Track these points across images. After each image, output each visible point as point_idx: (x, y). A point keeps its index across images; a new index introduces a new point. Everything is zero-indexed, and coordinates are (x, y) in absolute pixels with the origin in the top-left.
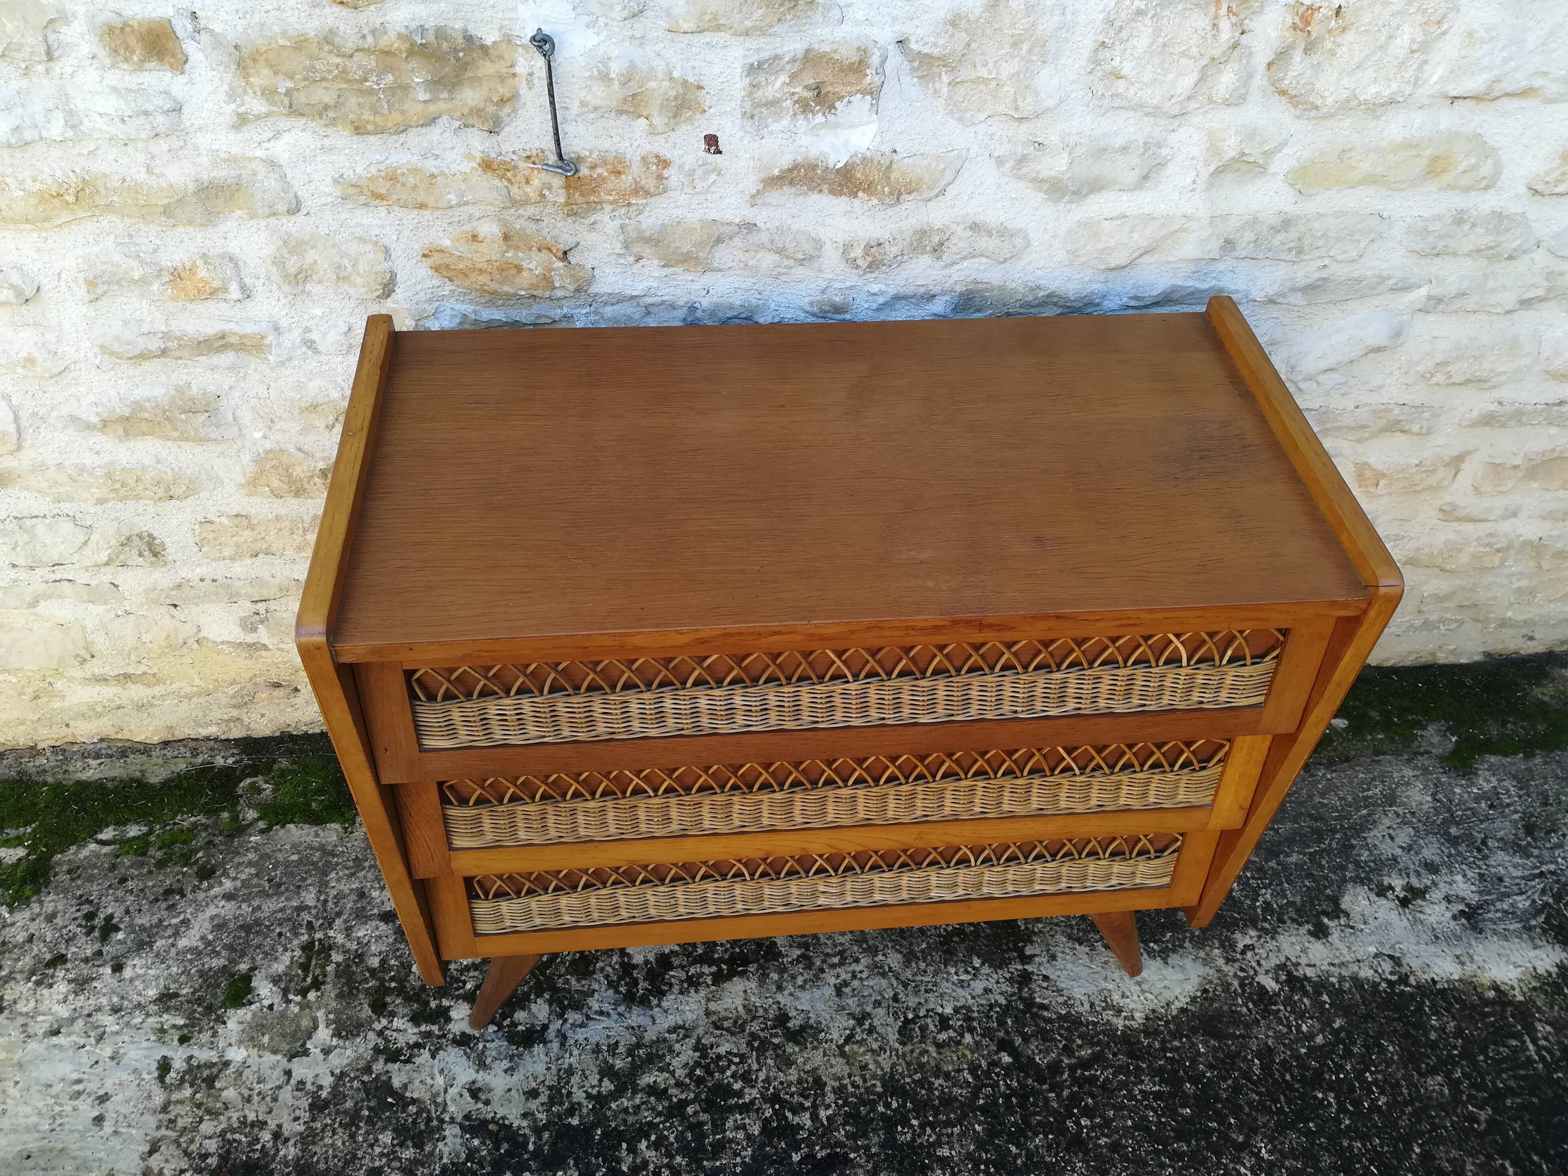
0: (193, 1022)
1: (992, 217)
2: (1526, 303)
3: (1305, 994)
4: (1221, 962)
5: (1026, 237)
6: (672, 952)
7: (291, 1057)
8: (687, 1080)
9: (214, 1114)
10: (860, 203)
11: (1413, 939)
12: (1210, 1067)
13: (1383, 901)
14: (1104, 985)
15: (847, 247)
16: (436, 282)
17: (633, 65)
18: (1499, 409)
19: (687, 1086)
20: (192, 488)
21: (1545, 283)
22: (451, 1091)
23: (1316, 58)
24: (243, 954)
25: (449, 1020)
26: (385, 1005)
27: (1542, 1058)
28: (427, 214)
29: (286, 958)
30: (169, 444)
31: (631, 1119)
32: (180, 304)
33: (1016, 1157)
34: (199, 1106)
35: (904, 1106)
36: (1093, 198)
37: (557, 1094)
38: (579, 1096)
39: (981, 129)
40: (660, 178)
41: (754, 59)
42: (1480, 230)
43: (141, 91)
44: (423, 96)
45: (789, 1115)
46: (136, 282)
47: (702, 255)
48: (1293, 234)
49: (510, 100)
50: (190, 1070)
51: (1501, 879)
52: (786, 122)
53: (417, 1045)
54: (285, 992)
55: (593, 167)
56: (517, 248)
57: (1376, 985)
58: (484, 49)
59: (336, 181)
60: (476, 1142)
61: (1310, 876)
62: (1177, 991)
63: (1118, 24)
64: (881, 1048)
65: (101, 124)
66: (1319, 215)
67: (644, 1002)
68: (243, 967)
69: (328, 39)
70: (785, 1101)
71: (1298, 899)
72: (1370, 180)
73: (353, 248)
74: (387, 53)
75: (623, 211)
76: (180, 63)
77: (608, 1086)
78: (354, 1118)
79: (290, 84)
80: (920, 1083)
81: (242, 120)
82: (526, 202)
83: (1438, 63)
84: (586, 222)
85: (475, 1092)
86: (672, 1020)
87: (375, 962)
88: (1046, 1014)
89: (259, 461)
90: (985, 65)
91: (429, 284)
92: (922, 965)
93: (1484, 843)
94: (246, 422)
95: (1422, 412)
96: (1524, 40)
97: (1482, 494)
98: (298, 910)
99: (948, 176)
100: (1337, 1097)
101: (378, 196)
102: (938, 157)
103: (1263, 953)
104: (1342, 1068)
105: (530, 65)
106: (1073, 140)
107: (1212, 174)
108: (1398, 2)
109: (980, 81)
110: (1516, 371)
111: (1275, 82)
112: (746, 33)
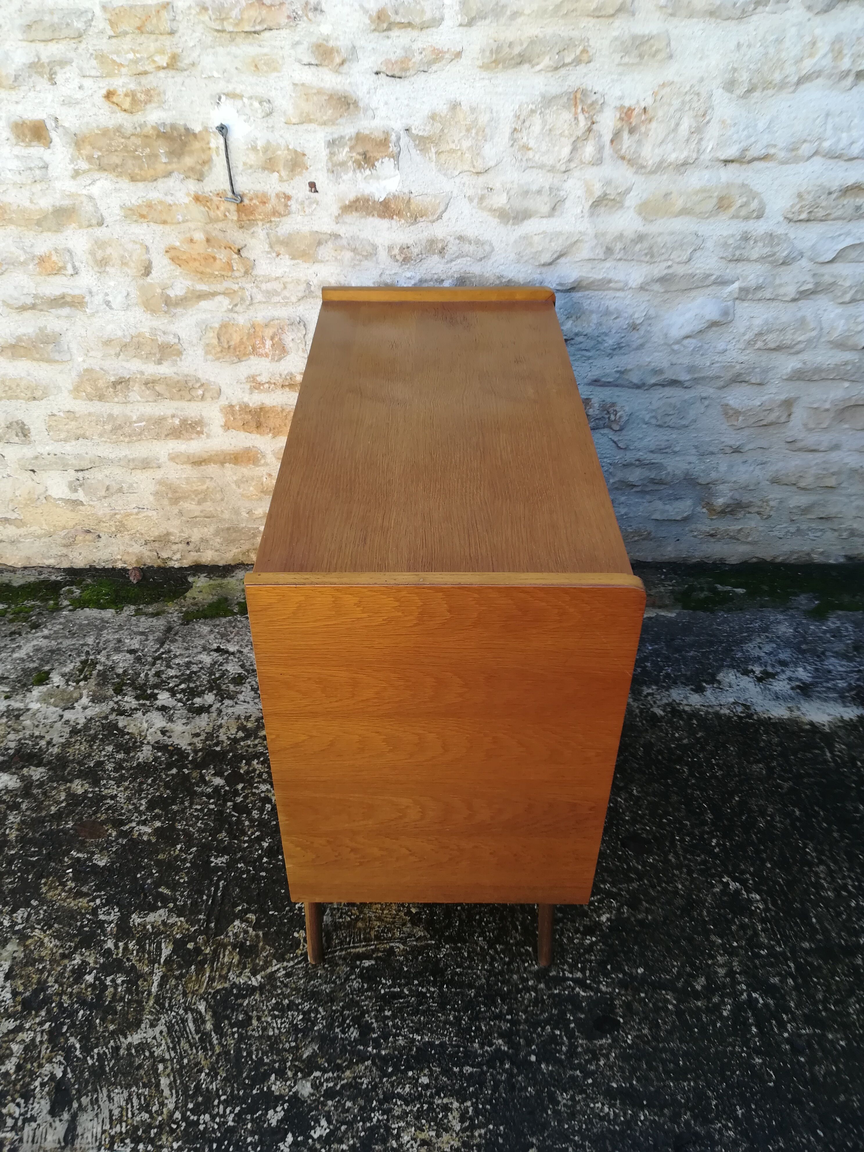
0: (14, 690)
1: (471, 233)
2: (803, 295)
3: (682, 719)
5: (491, 244)
7: (64, 709)
9: (17, 731)
10: (395, 223)
11: (761, 697)
13: (746, 677)
15: (390, 248)
16: (173, 267)
17: (268, 142)
18: (803, 366)
20: (45, 395)
21: (812, 281)
22: (150, 730)
23: (636, 137)
24: (48, 662)
25: (157, 699)
26: (122, 690)
27: (835, 761)
28: (167, 228)
29: (71, 666)
30: (35, 363)
31: (250, 750)
32: (42, 278)
34: (9, 727)
36: (526, 222)
37: (210, 736)
38: (223, 737)
39: (457, 180)
40: (286, 206)
41: (330, 138)
42: (760, 244)
43: (29, 157)
44: (164, 160)
46: (21, 264)
47: (311, 252)
48: (646, 244)
49: (207, 162)
50: (8, 711)
51: (830, 672)
52: (351, 174)
53: (136, 709)
54: (67, 681)
55: (251, 200)
56: (213, 247)
57: (729, 718)
58: (195, 135)
59: (121, 207)
60: (160, 754)
61: (700, 663)
63: (522, 118)
65: (9, 175)
66: (660, 234)
68: (47, 668)
69: (119, 130)
71: (689, 673)
72: (685, 212)
73: (130, 246)
74: (147, 137)
75: (268, 225)
76: (48, 143)
77: (241, 734)
78: (94, 738)
79: (100, 154)
81: (76, 174)
82: (217, 220)
83: (709, 140)
84: (250, 232)
85: (164, 732)
87: (120, 671)
89: (80, 376)
90: (453, 142)
91: (169, 268)
93: (823, 653)
94: (74, 351)
95: (754, 368)
96: (756, 125)
97: (810, 430)
98: (83, 645)
99: (442, 208)
100: (689, 770)
101: (143, 216)
102: (435, 196)
103: (658, 697)
104: (697, 756)
105: (217, 142)
106: (508, 186)
107: (591, 206)
108: (676, 103)
109: (452, 151)
110: (809, 341)
111: (617, 151)
112: (325, 123)
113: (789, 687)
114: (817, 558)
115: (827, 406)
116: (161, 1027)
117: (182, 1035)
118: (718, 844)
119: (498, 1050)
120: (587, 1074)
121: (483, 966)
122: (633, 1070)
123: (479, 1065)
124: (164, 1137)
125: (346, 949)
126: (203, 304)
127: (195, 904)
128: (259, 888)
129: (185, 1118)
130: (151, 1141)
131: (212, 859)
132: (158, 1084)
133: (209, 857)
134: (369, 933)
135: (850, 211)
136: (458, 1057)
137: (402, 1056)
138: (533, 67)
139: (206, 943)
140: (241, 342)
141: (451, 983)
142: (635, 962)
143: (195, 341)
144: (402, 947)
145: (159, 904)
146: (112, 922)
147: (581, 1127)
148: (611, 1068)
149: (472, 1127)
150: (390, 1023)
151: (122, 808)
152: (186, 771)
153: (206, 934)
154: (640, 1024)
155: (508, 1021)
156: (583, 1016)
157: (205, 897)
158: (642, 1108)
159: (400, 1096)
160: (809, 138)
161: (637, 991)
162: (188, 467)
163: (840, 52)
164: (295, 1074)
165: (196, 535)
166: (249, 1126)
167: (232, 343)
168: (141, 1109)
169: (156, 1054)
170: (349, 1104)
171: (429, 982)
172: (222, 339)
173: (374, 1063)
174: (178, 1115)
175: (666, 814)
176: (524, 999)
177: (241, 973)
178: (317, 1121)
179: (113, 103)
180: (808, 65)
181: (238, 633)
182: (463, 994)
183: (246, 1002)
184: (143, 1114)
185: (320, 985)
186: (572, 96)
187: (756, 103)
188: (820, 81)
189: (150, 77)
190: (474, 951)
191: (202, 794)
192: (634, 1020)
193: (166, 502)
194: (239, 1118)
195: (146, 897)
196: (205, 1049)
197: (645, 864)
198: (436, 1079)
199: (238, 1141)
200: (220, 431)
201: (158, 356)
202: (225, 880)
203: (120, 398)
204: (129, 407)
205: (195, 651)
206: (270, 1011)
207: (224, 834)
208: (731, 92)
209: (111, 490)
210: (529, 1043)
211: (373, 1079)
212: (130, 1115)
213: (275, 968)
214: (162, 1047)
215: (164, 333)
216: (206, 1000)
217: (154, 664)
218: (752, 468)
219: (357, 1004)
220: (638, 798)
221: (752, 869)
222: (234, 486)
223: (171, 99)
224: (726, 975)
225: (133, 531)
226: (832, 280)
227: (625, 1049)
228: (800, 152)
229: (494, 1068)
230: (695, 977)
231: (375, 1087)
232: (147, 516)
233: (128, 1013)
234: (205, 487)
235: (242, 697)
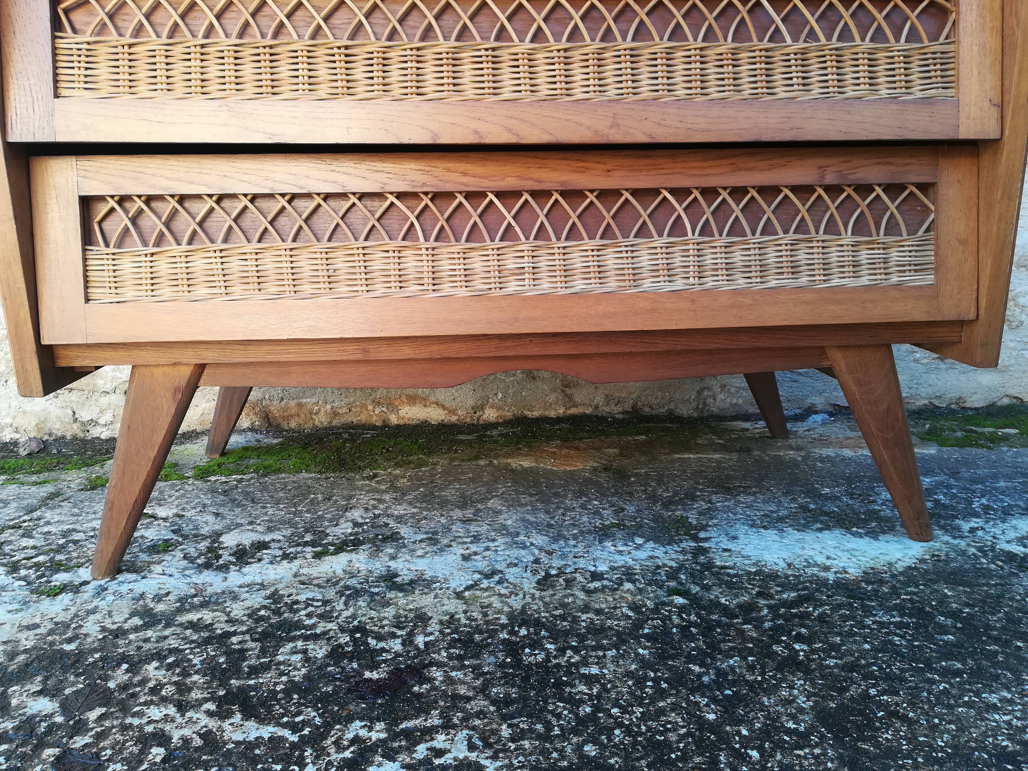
4: (946, 538)
6: (273, 540)
8: (245, 618)
12: (968, 605)
14: (800, 552)
19: (242, 623)
33: (700, 676)
35: (536, 634)
45: (372, 642)
62: (899, 556)
64: (511, 593)
67: (223, 568)
70: (372, 631)
80: (563, 618)
86: (248, 579)
88: (730, 571)
92: (572, 542)
235: (158, 569)
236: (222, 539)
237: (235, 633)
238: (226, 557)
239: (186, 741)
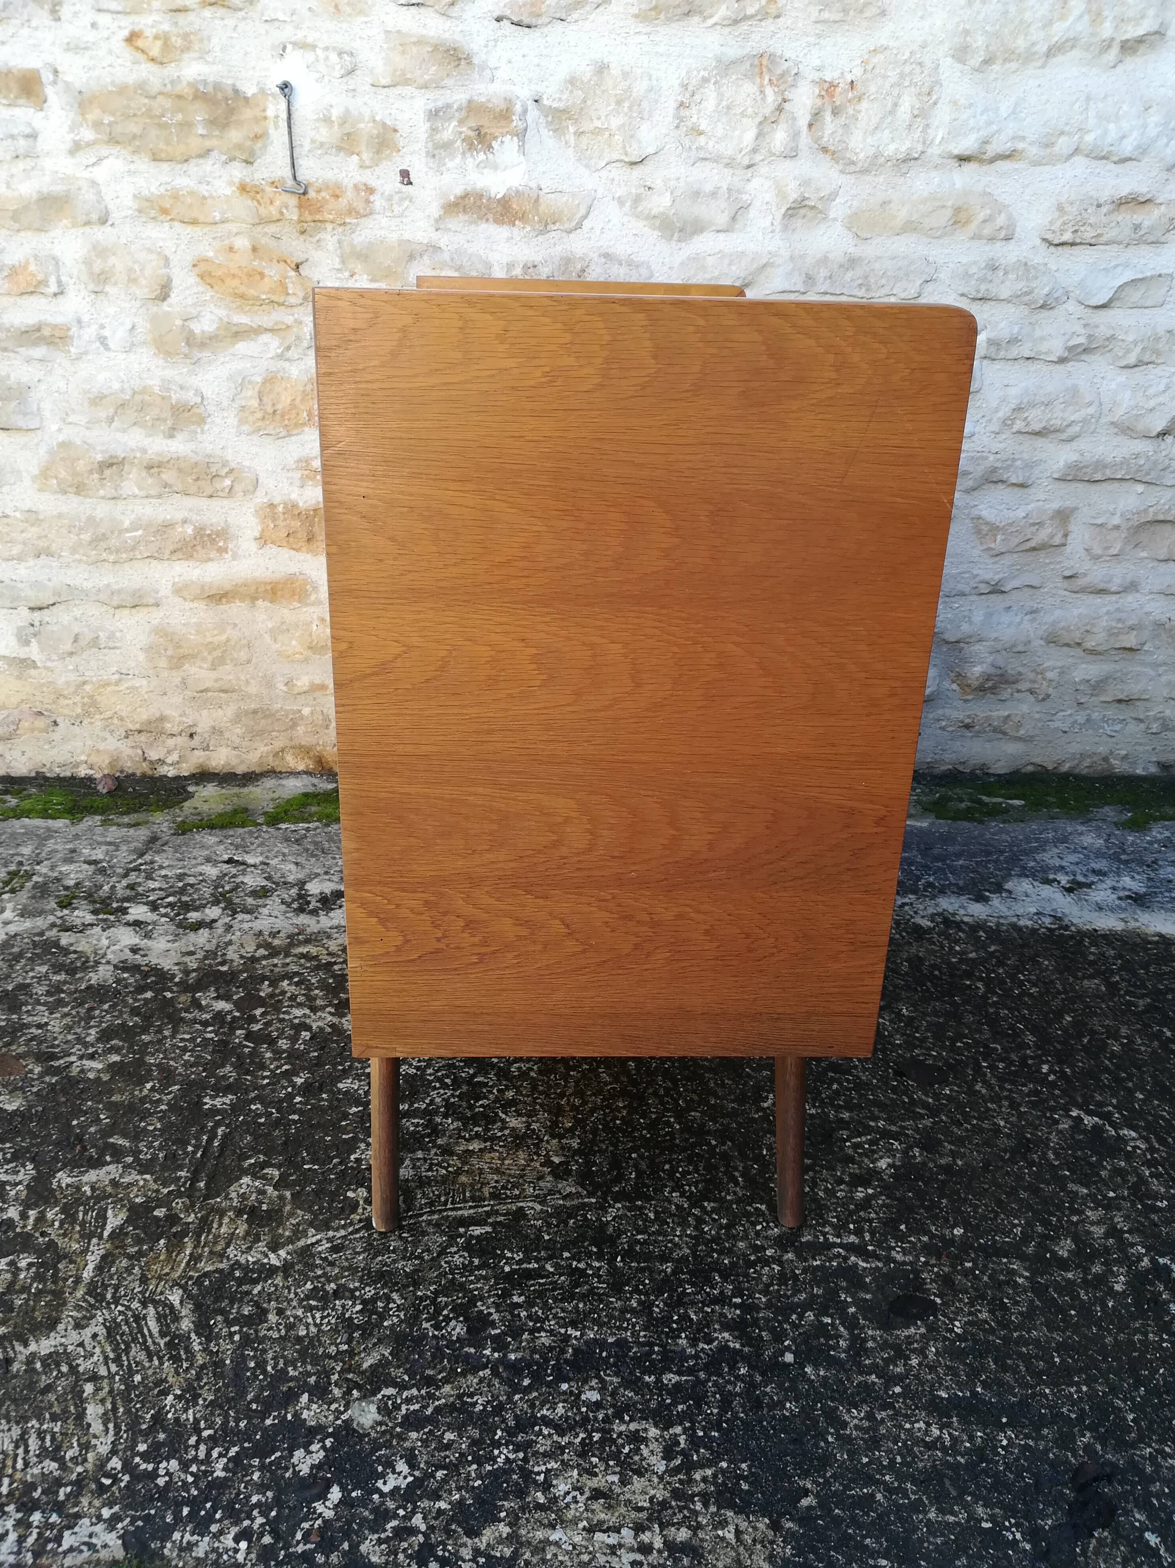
1: (621, 249)
2: (1074, 353)
5: (649, 267)
10: (517, 231)
11: (1075, 908)
13: (1048, 887)
15: (510, 267)
16: (201, 289)
17: (347, 111)
18: (1080, 458)
21: (1083, 331)
22: (113, 948)
23: (842, 120)
25: (126, 913)
26: (70, 904)
28: (198, 231)
31: (277, 970)
32: (11, 300)
36: (696, 238)
38: (232, 956)
39: (604, 173)
40: (368, 202)
41: (431, 106)
42: (1012, 276)
43: (11, 121)
44: (201, 131)
47: (399, 270)
48: (860, 268)
49: (261, 137)
52: (458, 160)
53: (92, 925)
55: (319, 191)
56: (261, 259)
58: (246, 99)
59: (135, 196)
60: (126, 975)
61: (975, 872)
63: (690, 88)
66: (878, 258)
67: (314, 912)
69: (141, 87)
71: (961, 882)
72: (910, 227)
73: (142, 256)
74: (180, 97)
75: (341, 229)
76: (41, 102)
77: (262, 952)
78: (17, 957)
79: (112, 119)
81: (76, 148)
82: (269, 221)
83: (938, 127)
84: (314, 240)
85: (134, 950)
86: (335, 922)
89: (51, 453)
90: (599, 118)
91: (195, 290)
93: (1155, 862)
94: (47, 414)
95: (1014, 460)
96: (998, 109)
97: (1096, 558)
98: (13, 855)
99: (582, 211)
100: (987, 985)
101: (164, 211)
102: (574, 195)
103: (921, 907)
104: (994, 971)
105: (276, 108)
106: (673, 184)
107: (784, 215)
108: (893, 76)
109: (597, 131)
110: (1085, 421)
111: (817, 140)
112: (425, 86)
113: (1114, 896)
114: (1119, 767)
115: (1116, 520)
116: (96, 1327)
117: (135, 1340)
118: (1051, 1071)
119: (724, 1348)
120: (890, 1380)
121: (683, 1231)
122: (974, 1373)
123: (691, 1371)
124: (85, 1501)
125: (440, 1211)
126: (242, 347)
127: (172, 1157)
128: (287, 1136)
129: (128, 1467)
130: (59, 1508)
131: (207, 1100)
132: (81, 1415)
133: (200, 1097)
134: (480, 1190)
135: (1126, 233)
136: (652, 1362)
137: (547, 1360)
138: (705, 19)
139: (187, 1209)
140: (293, 406)
141: (629, 1254)
142: (947, 1220)
143: (225, 403)
144: (538, 1207)
145: (108, 1158)
146: (20, 1183)
147: (892, 1461)
148: (932, 1368)
149: (688, 1467)
150: (524, 1314)
151: (55, 1039)
152: (169, 995)
153: (189, 1197)
154: (971, 1304)
155: (736, 1306)
156: (868, 1297)
157: (190, 1149)
158: (1002, 1428)
159: (546, 1422)
160: (1067, 129)
161: (958, 1259)
162: (201, 605)
163: (1099, 14)
164: (349, 1392)
165: (204, 720)
166: (256, 1476)
167: (279, 406)
168: (44, 1454)
169: (81, 1369)
170: (449, 1436)
171: (589, 1255)
172: (265, 399)
173: (495, 1373)
174: (115, 1463)
175: (960, 1036)
176: (761, 1275)
177: (250, 1248)
178: (390, 1465)
179: (137, 48)
180: (1058, 31)
181: (262, 844)
182: (651, 1272)
183: (259, 1288)
184: (47, 1462)
185: (395, 1261)
186: (756, 62)
187: (996, 79)
188: (1076, 53)
189: (191, 17)
190: (666, 1211)
191: (195, 1021)
192: (960, 1300)
193: (163, 663)
194: (237, 1465)
195: (84, 1149)
196: (176, 1359)
197: (937, 1096)
198: (613, 1394)
199: (232, 1503)
200: (253, 546)
201: (169, 423)
202: (227, 1126)
203: (107, 490)
204: (121, 505)
205: (194, 862)
206: (301, 1301)
207: (228, 1068)
208: (963, 62)
209: (82, 643)
210: (779, 1337)
211: (495, 1397)
212: (20, 1464)
213: (314, 1240)
214: (95, 1358)
215: (182, 388)
216: (184, 1288)
217: (126, 875)
218: (1018, 619)
219: (462, 1287)
220: (910, 1021)
221: (1114, 1101)
222: (267, 638)
223: (217, 49)
224: (1107, 1236)
225: (108, 714)
226: (1109, 333)
227: (953, 1342)
228: (1056, 149)
229: (720, 1375)
230: (1055, 1239)
231: (499, 1409)
232: (132, 688)
233: (34, 1310)
234: (223, 638)
235: (265, 911)
236: (308, 886)
237: (335, 963)
238: (314, 904)
239: (321, 1029)
